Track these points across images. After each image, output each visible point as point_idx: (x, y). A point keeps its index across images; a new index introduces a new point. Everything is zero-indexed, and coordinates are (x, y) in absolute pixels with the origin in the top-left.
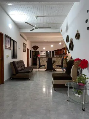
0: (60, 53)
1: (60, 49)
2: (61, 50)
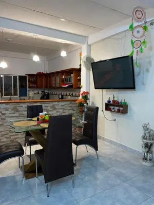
2: (51, 75)
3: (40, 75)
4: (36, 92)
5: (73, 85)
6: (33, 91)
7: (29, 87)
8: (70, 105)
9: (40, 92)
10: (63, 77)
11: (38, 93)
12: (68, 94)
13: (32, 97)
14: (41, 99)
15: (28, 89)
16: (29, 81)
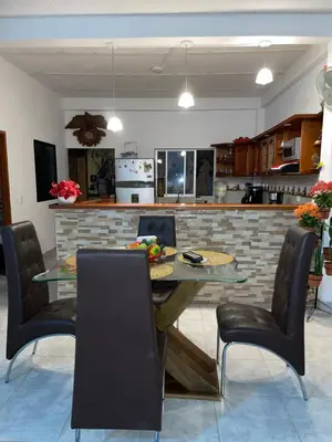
0: (257, 163)
1: (251, 136)
2: (260, 141)
3: (241, 144)
4: (232, 186)
5: (298, 165)
6: (225, 183)
7: (219, 175)
8: (277, 221)
9: (243, 186)
10: (282, 145)
11: (238, 189)
12: (296, 190)
13: (223, 198)
14: (244, 201)
15: (215, 179)
16: (218, 162)
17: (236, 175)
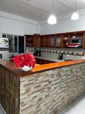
17: (33, 46)
